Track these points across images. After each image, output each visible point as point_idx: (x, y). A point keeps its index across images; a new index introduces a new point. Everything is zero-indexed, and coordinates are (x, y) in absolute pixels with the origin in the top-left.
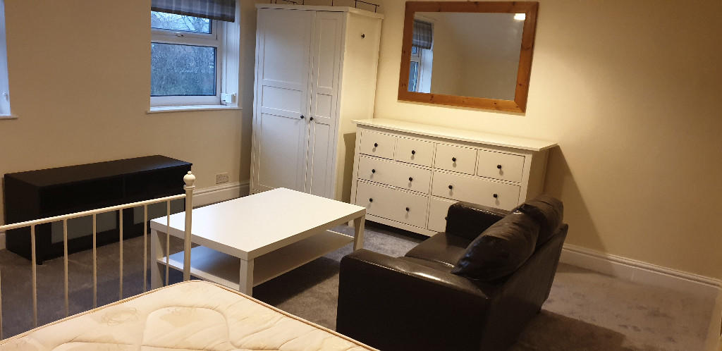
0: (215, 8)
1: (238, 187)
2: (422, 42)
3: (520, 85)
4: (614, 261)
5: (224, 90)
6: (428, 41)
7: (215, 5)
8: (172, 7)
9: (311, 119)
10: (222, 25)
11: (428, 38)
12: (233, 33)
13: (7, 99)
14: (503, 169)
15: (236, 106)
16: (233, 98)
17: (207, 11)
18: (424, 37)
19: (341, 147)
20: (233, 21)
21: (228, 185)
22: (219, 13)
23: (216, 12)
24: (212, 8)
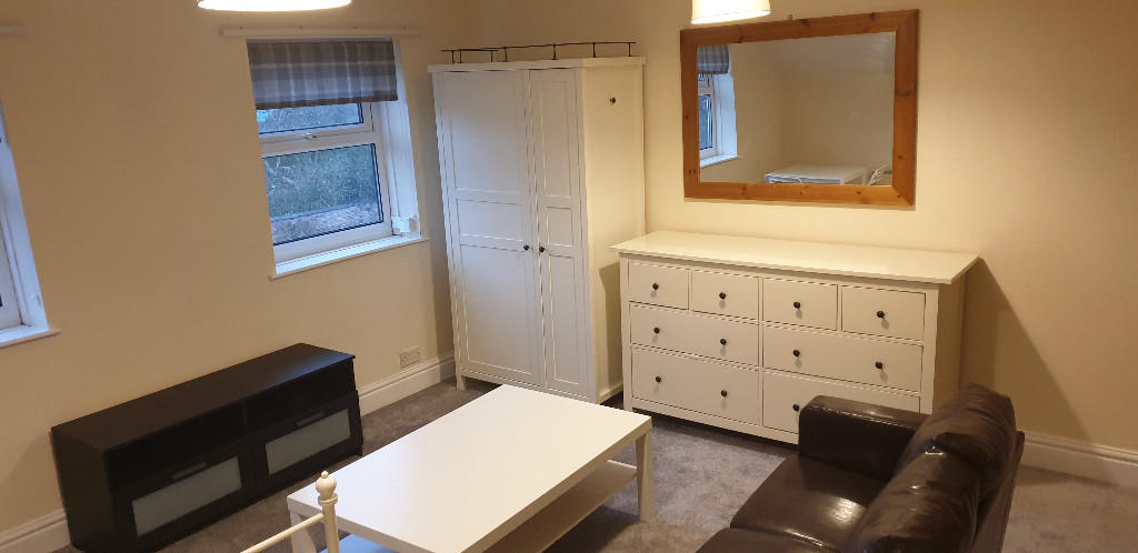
0: (362, 84)
1: (438, 366)
2: (711, 65)
3: (900, 157)
4: (1109, 457)
5: (395, 211)
6: (722, 62)
7: (362, 79)
8: (290, 97)
9: (542, 250)
10: (379, 109)
11: (722, 56)
12: (397, 117)
13: (39, 303)
14: (887, 317)
15: (417, 237)
16: (412, 222)
17: (350, 90)
18: (714, 57)
19: (596, 292)
20: (395, 98)
21: (422, 365)
22: (370, 89)
23: (366, 88)
24: (356, 84)
